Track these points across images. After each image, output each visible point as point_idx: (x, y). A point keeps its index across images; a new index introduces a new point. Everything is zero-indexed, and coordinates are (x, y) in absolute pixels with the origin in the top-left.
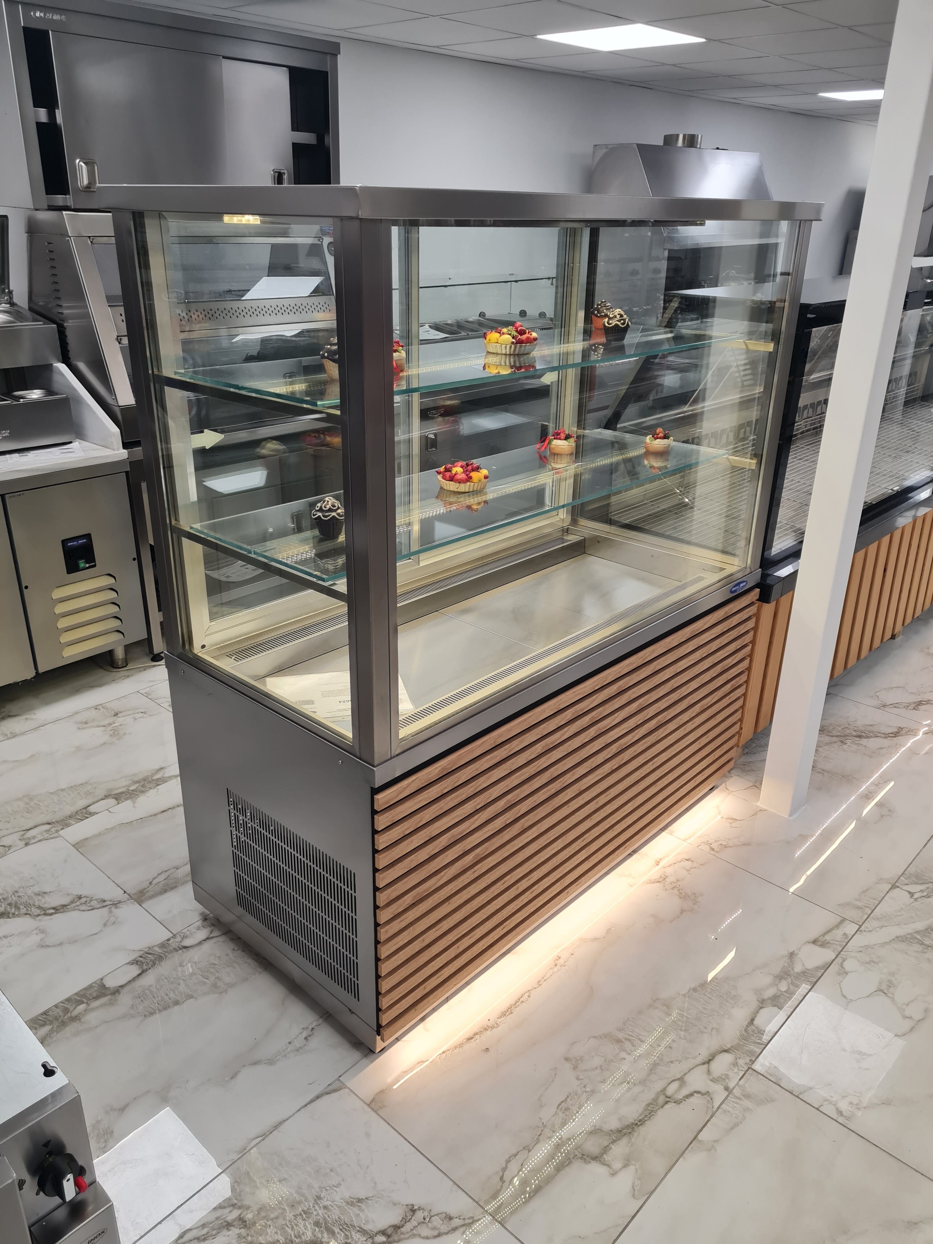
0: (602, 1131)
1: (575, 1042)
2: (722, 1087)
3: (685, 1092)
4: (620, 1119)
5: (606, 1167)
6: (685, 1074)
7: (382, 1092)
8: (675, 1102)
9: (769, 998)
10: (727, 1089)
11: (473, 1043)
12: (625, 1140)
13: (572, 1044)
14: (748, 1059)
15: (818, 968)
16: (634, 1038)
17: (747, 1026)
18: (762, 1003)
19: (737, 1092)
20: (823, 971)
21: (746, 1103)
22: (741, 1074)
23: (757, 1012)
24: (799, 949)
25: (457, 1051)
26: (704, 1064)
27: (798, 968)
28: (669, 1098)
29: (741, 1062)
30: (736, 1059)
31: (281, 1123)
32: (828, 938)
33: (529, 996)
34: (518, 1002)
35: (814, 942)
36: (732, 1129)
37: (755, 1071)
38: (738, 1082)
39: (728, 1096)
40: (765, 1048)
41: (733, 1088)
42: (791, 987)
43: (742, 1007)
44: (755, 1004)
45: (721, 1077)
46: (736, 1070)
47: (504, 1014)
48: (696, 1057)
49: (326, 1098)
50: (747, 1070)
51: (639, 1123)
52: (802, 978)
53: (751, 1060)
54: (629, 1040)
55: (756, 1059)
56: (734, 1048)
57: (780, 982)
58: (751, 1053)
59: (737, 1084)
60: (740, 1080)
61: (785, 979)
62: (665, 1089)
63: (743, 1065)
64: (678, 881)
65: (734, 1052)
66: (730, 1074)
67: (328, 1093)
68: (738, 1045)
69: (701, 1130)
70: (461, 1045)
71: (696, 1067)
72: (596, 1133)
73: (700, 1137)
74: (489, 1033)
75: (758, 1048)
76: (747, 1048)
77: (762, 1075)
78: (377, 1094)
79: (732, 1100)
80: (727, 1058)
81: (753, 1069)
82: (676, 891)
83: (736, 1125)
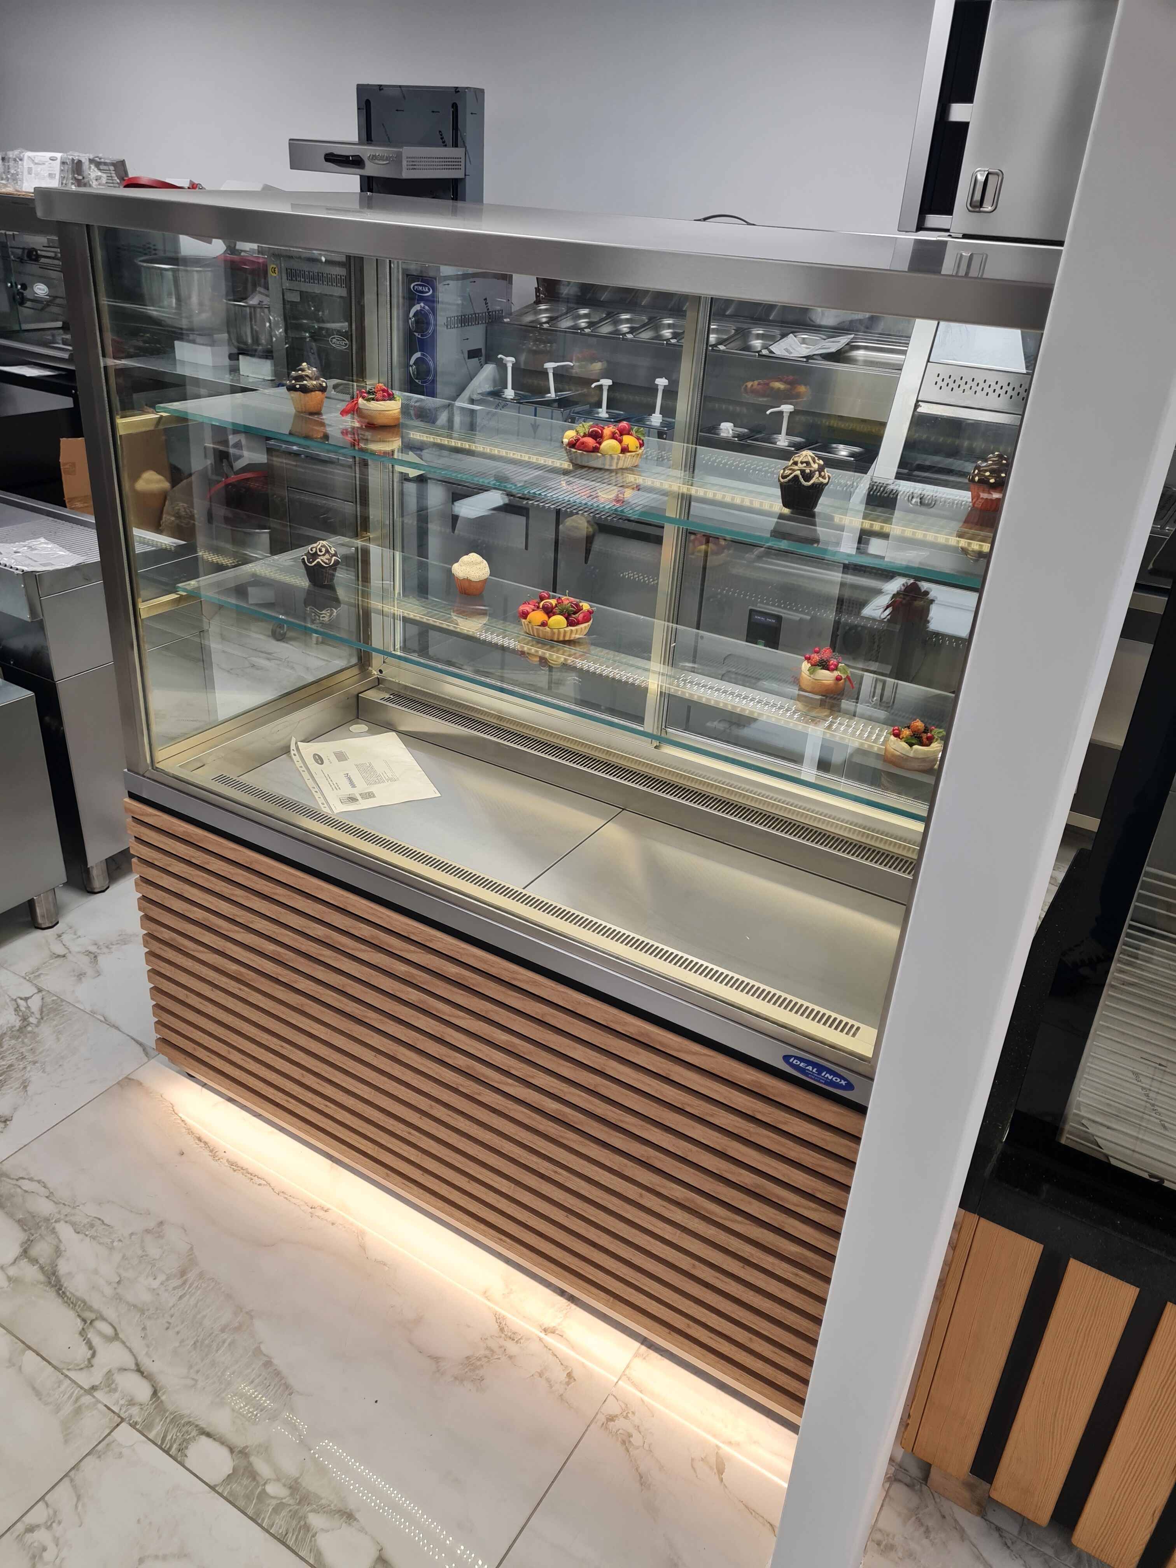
0: (58, 1257)
1: (185, 1231)
2: (97, 1383)
3: (96, 1341)
4: (70, 1274)
6: (123, 1343)
7: (140, 1084)
8: (83, 1329)
9: (250, 1464)
10: (94, 1388)
11: (192, 1142)
12: (41, 1277)
14: (139, 1420)
16: (186, 1288)
17: (197, 1426)
18: (240, 1452)
19: (87, 1399)
21: (68, 1409)
22: (116, 1409)
23: (222, 1443)
24: (362, 1530)
25: (184, 1130)
26: (137, 1364)
27: (316, 1521)
28: (91, 1323)
29: (135, 1410)
30: (141, 1405)
31: (117, 1028)
33: (260, 1185)
34: (251, 1176)
36: (34, 1388)
37: (118, 1425)
38: (102, 1403)
39: (82, 1388)
41: (94, 1397)
43: (234, 1423)
44: (239, 1441)
45: (112, 1383)
46: (122, 1402)
47: (234, 1165)
50: (119, 1416)
51: (61, 1292)
52: (294, 1523)
53: (136, 1423)
54: (184, 1283)
55: (137, 1430)
56: (158, 1404)
57: (284, 1485)
58: (149, 1426)
59: (98, 1401)
60: (106, 1406)
61: (291, 1495)
62: (104, 1319)
63: (130, 1411)
64: (510, 1357)
65: (153, 1403)
68: (165, 1411)
69: (38, 1354)
70: (190, 1132)
71: (134, 1355)
72: (56, 1252)
73: (29, 1353)
74: (206, 1153)
75: (157, 1434)
76: (157, 1420)
78: (138, 1081)
79: (76, 1392)
81: (121, 1423)
82: (482, 1352)
83: (38, 1394)
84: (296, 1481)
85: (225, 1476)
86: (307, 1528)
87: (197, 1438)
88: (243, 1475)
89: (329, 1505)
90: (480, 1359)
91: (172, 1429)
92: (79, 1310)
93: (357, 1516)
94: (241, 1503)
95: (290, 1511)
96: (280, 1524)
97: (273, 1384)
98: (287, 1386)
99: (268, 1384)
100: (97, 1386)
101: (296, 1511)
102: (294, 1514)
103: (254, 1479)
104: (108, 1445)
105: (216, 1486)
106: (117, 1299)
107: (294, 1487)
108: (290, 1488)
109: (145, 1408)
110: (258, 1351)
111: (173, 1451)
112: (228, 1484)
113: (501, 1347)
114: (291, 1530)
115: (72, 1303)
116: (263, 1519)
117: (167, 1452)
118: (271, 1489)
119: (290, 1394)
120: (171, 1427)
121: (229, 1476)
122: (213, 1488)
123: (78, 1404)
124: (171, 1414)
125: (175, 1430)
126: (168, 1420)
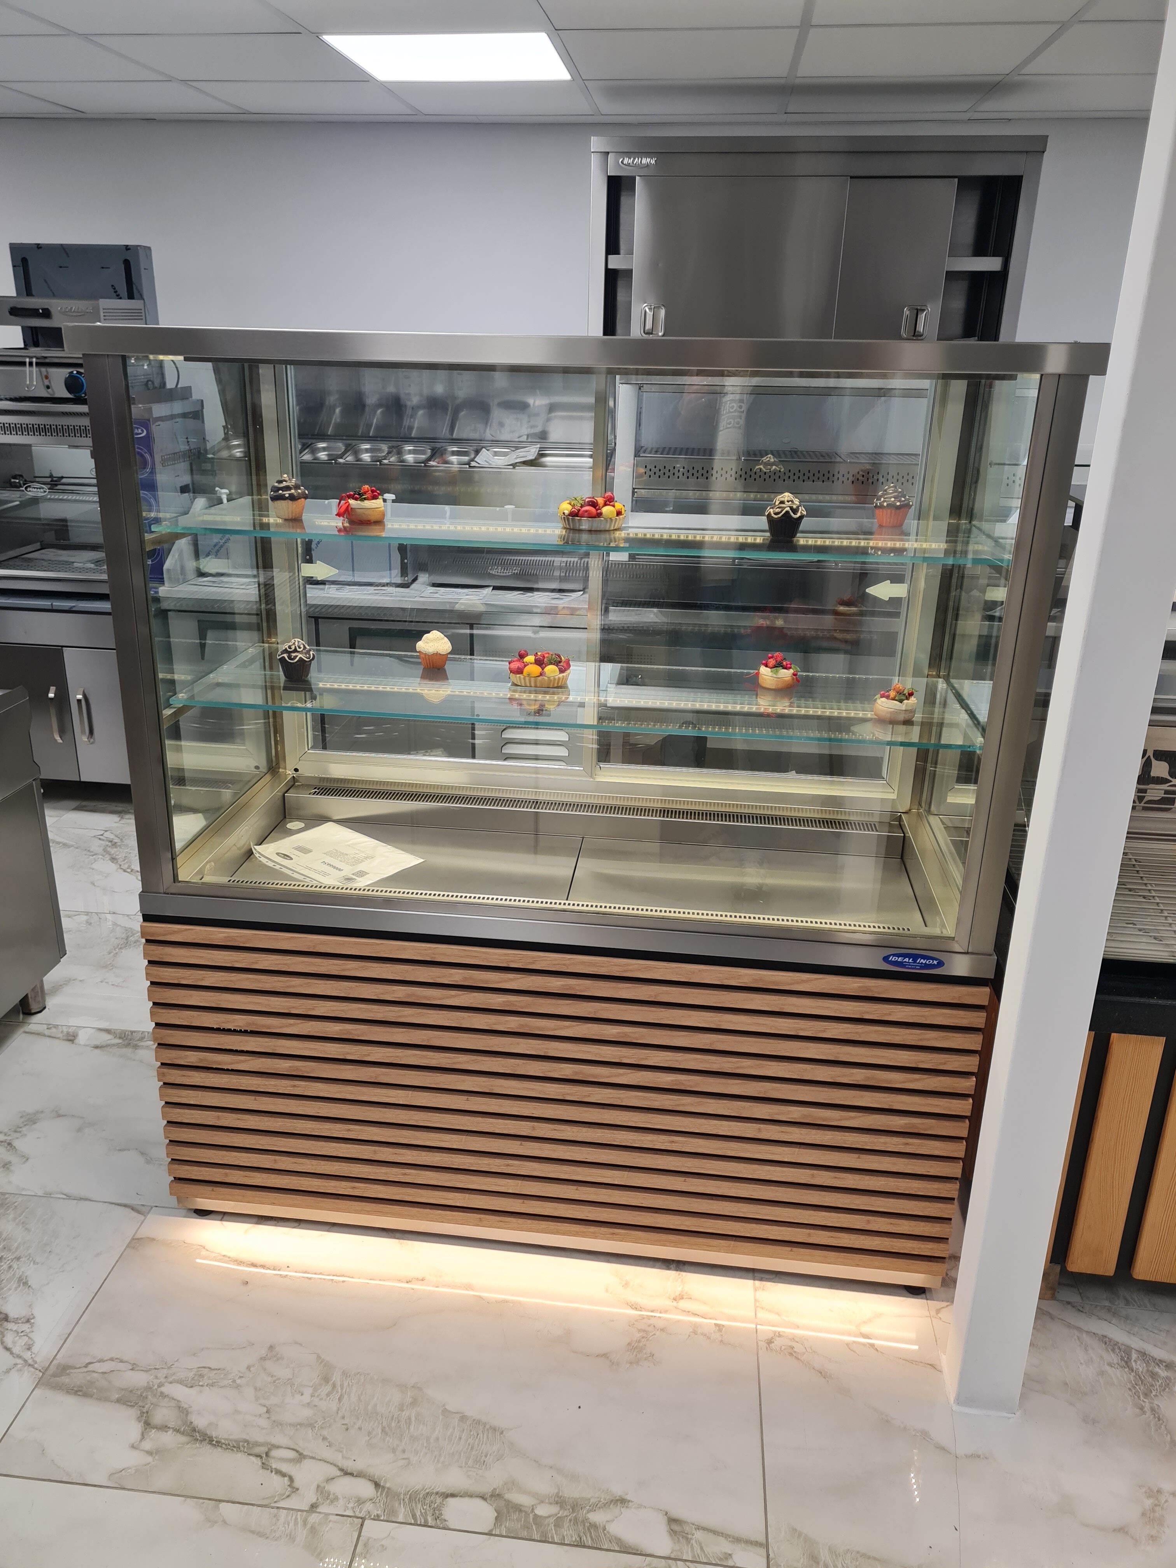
1: (301, 1344)
2: (314, 1501)
3: (284, 1467)
4: (211, 1424)
5: (139, 1437)
7: (154, 1239)
8: (263, 1463)
9: (508, 1502)
10: (313, 1507)
12: (184, 1439)
13: (296, 1343)
14: (379, 1512)
15: (619, 1541)
17: (437, 1493)
18: (492, 1496)
19: (314, 1518)
20: (617, 1548)
21: (302, 1534)
23: (471, 1496)
24: (640, 1506)
26: (341, 1470)
27: (597, 1517)
32: (699, 1535)
35: (672, 1521)
36: (253, 1532)
37: (362, 1525)
38: (333, 1514)
40: (411, 1524)
41: (320, 1513)
42: (552, 1520)
43: (468, 1476)
44: (486, 1489)
46: (351, 1505)
48: (349, 1458)
49: (128, 1210)
50: (358, 1518)
51: (214, 1442)
52: (581, 1528)
54: (334, 1386)
56: (387, 1492)
57: (551, 1504)
59: (327, 1515)
61: (561, 1507)
62: (278, 1447)
64: (662, 1330)
65: (381, 1494)
66: (341, 1502)
67: (133, 1209)
68: (398, 1495)
69: (233, 1502)
73: (222, 1505)
76: (397, 1505)
77: (359, 1536)
79: (299, 1517)
80: (366, 1489)
82: (638, 1335)
83: (261, 1534)
84: (557, 1495)
85: (493, 1520)
86: (594, 1526)
87: (444, 1503)
88: (508, 1513)
89: (600, 1501)
90: (639, 1341)
91: (416, 1505)
92: (245, 1450)
93: (628, 1497)
94: (525, 1534)
95: (570, 1520)
96: (569, 1533)
97: (480, 1432)
98: (494, 1429)
99: (476, 1435)
100: (316, 1503)
101: (576, 1518)
102: (575, 1521)
103: (521, 1511)
104: (365, 1545)
105: (492, 1530)
106: (277, 1426)
107: (560, 1501)
108: (557, 1503)
109: (378, 1501)
110: (445, 1412)
111: (431, 1521)
112: (501, 1525)
113: (649, 1326)
114: (582, 1534)
115: (234, 1447)
116: (553, 1537)
117: (426, 1525)
118: (541, 1511)
119: (502, 1433)
120: (414, 1505)
121: (496, 1518)
122: (489, 1534)
123: (309, 1526)
124: (405, 1494)
125: (419, 1506)
126: (407, 1500)
